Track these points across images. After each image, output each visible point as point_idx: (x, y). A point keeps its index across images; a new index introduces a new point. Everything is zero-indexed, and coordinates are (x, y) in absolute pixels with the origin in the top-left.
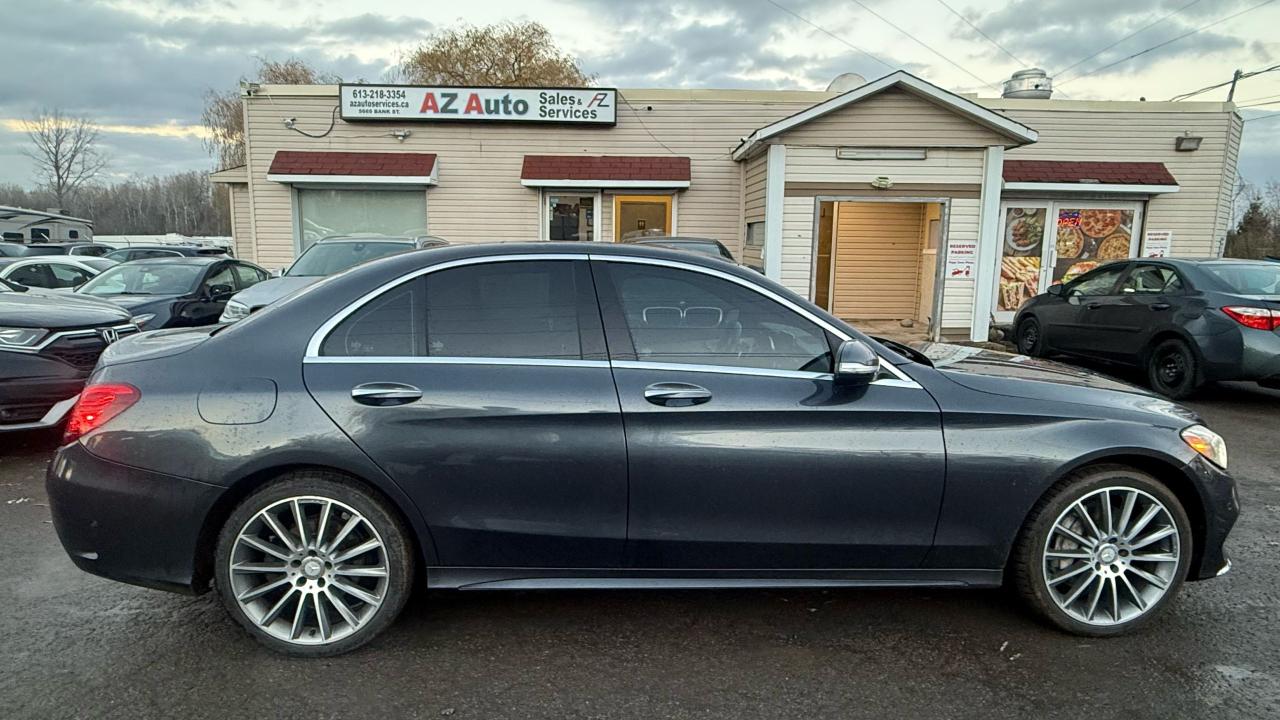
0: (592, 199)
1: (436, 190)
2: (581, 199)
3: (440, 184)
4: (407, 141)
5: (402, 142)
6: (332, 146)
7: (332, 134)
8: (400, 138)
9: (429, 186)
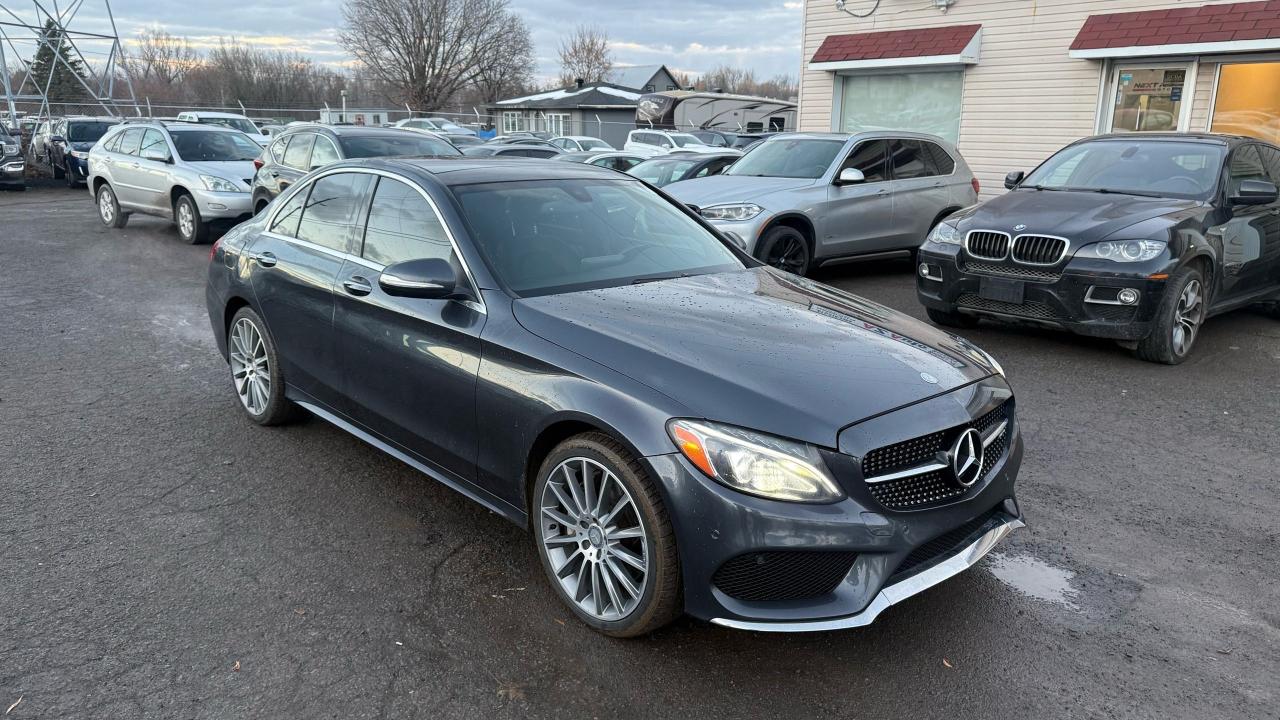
0: (1183, 73)
1: (975, 70)
2: (1167, 72)
3: (981, 63)
4: (952, 11)
5: (945, 12)
6: (877, 25)
7: (878, 11)
8: (942, 9)
9: (968, 66)
